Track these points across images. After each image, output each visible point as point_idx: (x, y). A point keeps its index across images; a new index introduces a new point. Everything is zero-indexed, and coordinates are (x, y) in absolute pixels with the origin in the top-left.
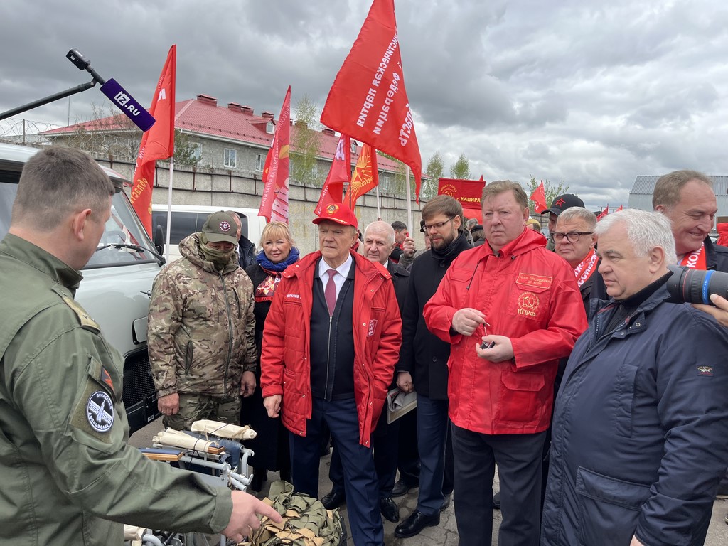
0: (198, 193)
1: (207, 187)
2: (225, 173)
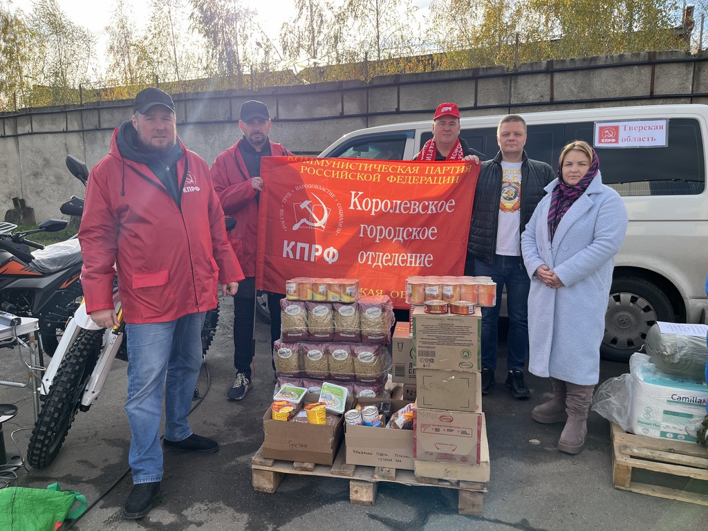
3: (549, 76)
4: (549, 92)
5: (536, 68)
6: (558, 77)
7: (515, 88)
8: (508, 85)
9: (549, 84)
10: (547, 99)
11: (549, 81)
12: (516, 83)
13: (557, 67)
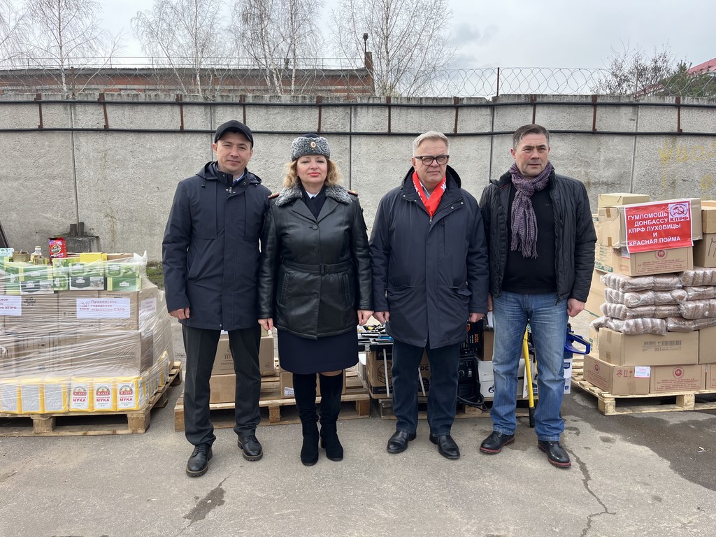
0: (463, 139)
1: (483, 126)
2: (523, 100)
3: (102, 107)
4: (104, 120)
5: (90, 99)
6: (109, 109)
7: (75, 114)
8: (69, 111)
9: (103, 113)
10: (102, 126)
11: (102, 110)
12: (75, 109)
13: (107, 99)
